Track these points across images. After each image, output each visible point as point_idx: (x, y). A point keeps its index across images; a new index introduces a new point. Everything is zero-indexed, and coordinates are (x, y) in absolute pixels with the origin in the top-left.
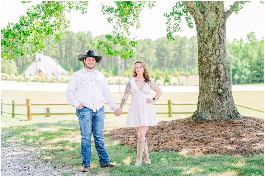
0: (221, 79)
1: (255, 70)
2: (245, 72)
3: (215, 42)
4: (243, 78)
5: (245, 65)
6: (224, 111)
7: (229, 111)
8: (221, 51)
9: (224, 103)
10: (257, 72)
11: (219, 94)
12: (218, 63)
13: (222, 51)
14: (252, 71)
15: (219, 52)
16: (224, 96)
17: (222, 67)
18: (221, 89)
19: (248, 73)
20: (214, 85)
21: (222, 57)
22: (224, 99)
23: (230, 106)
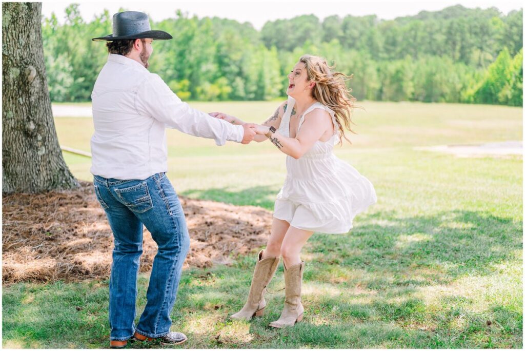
0: (33, 99)
1: (81, 76)
2: (62, 80)
3: (18, 14)
4: (59, 91)
5: (61, 66)
6: (39, 170)
7: (50, 170)
8: (31, 36)
9: (40, 153)
10: (85, 81)
11: (27, 134)
12: (26, 64)
13: (33, 37)
14: (76, 78)
15: (28, 36)
16: (40, 138)
17: (34, 73)
18: (31, 122)
19: (69, 81)
20: (16, 112)
21: (34, 50)
22: (40, 144)
23: (52, 161)
